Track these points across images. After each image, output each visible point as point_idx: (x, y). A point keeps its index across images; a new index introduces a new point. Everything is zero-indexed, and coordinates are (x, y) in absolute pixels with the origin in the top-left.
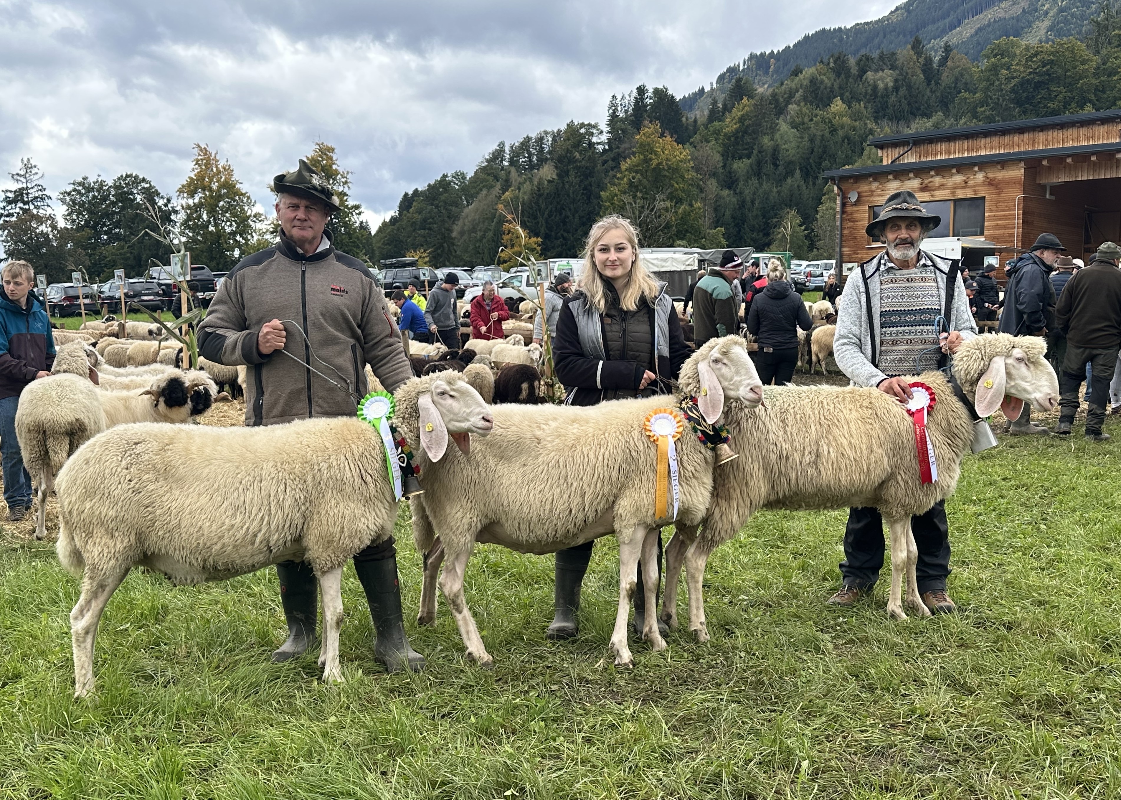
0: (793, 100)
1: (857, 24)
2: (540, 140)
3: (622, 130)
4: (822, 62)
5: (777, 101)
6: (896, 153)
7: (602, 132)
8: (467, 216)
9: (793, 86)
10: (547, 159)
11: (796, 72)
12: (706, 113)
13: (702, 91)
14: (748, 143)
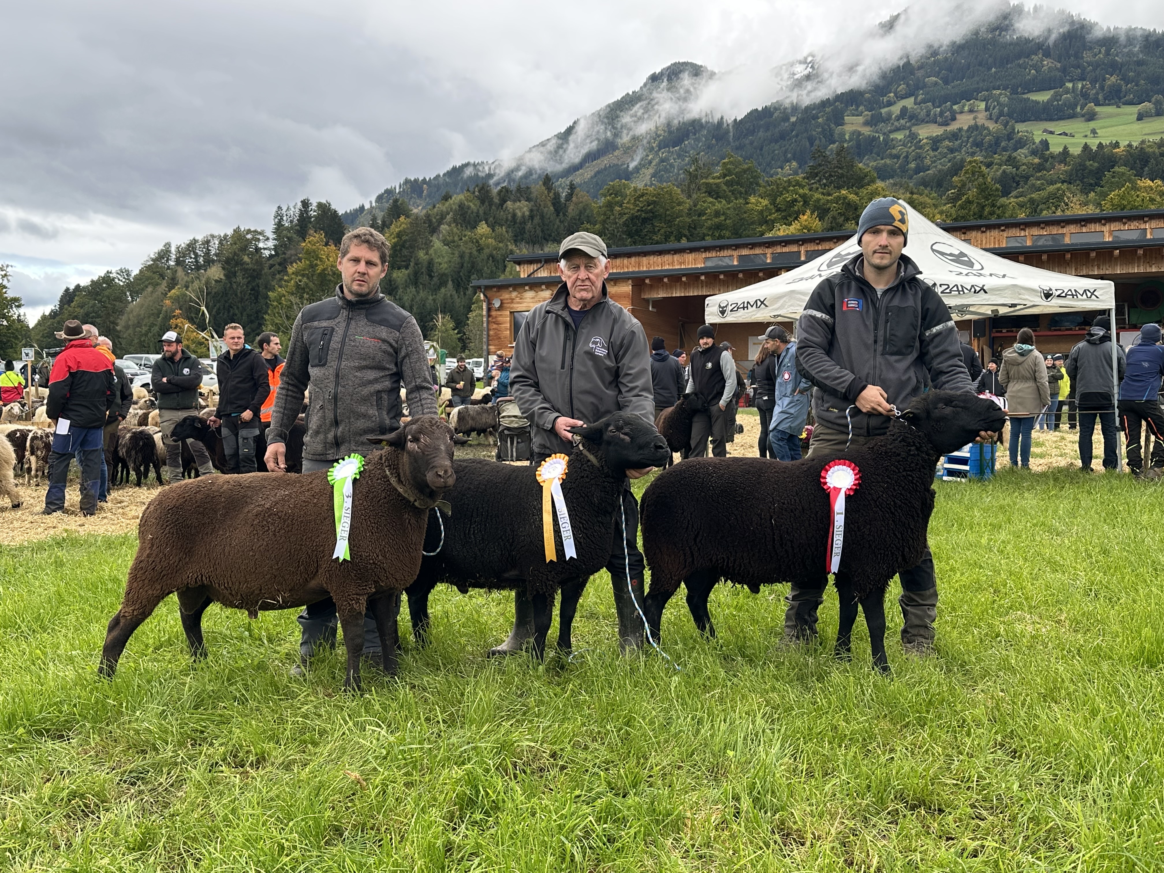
0: (445, 221)
2: (208, 242)
3: (288, 238)
4: (468, 190)
5: (430, 221)
6: (532, 268)
7: (268, 239)
9: (444, 209)
10: (213, 261)
11: (446, 198)
13: (362, 208)
14: (405, 256)
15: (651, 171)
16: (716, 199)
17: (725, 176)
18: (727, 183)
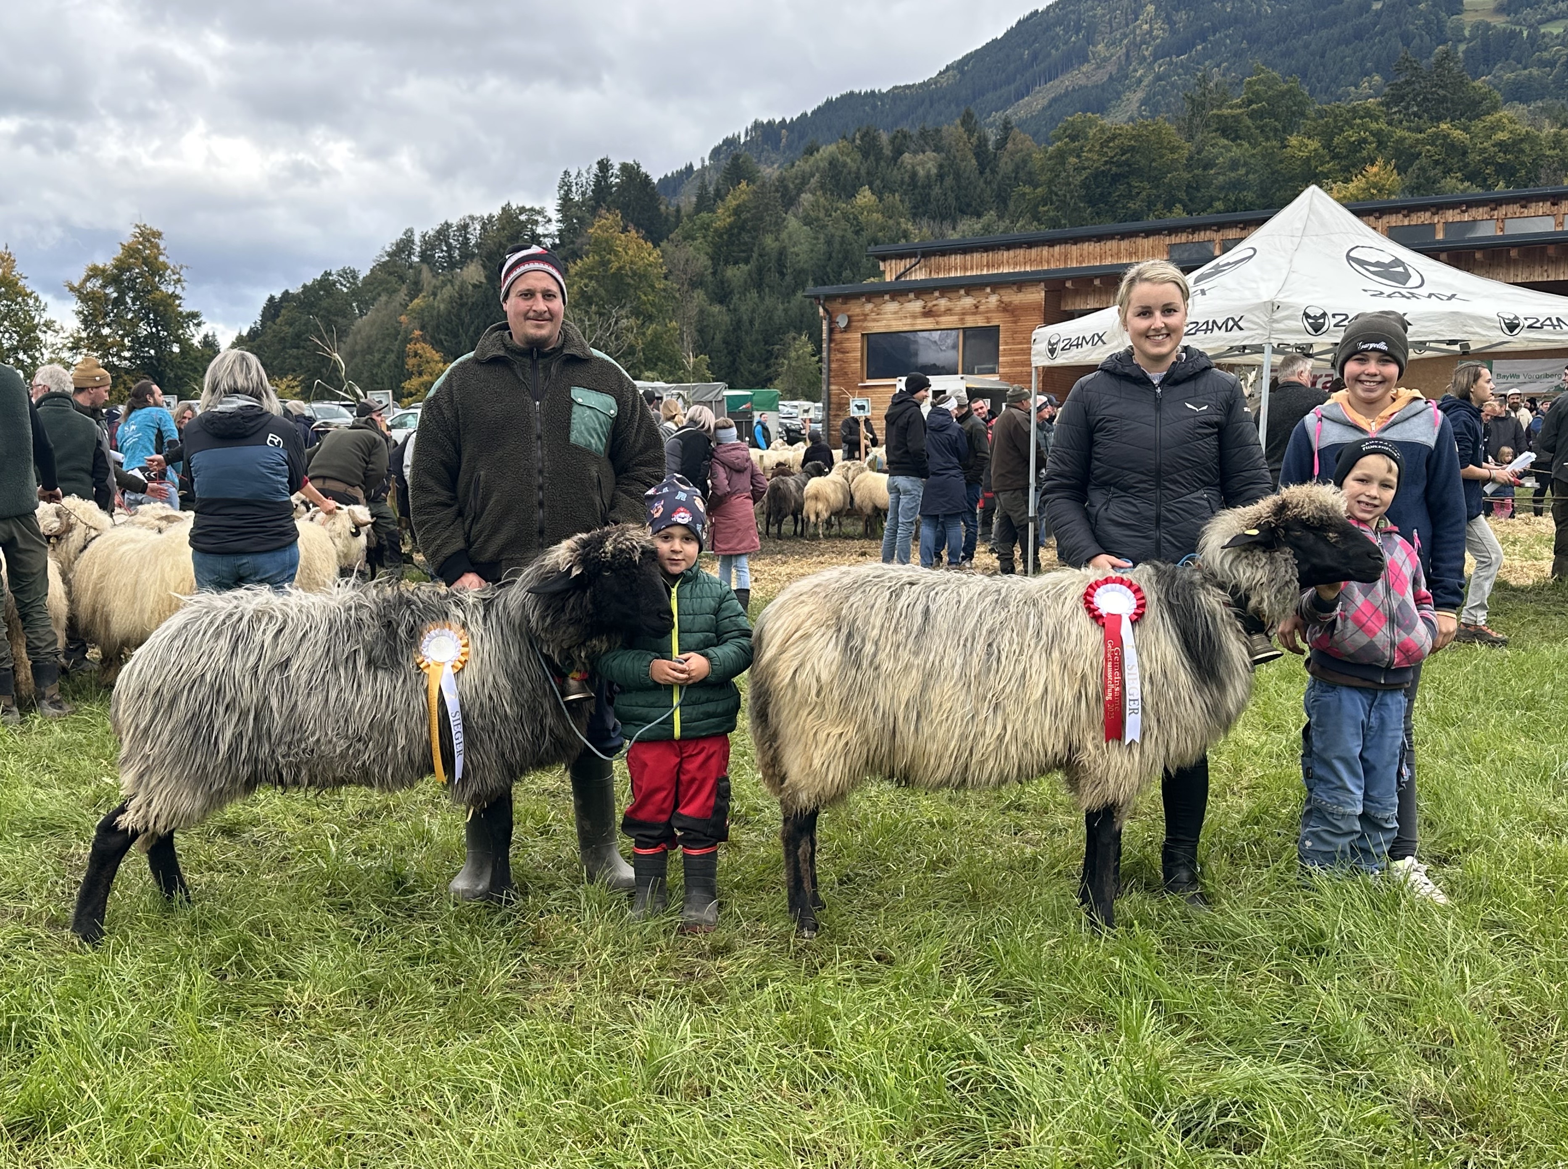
0: (807, 187)
1: (895, 88)
2: (465, 227)
3: (577, 218)
4: (844, 137)
5: (786, 188)
6: (902, 265)
7: (550, 220)
8: (359, 331)
9: (808, 169)
10: (473, 255)
11: (811, 151)
12: (694, 199)
13: (690, 168)
14: (745, 243)
15: (1140, 95)
16: (1233, 140)
17: (1250, 102)
18: (1251, 116)
